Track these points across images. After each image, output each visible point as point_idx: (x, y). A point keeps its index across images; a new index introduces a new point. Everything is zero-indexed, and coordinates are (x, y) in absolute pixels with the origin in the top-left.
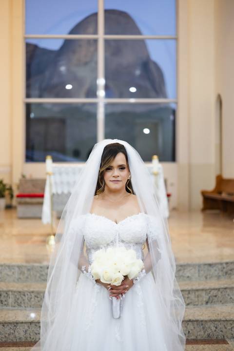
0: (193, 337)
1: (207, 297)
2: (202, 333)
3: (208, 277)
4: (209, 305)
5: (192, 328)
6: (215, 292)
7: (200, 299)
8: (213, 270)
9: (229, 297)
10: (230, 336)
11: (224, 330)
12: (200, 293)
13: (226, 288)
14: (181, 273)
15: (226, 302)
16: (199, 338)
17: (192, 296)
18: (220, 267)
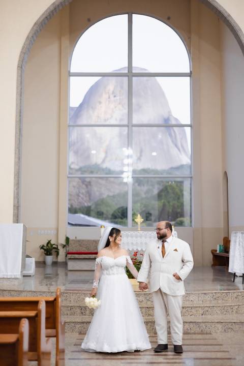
0: (193, 332)
1: (202, 311)
2: (198, 329)
3: (204, 301)
4: (203, 316)
5: (192, 326)
6: (207, 309)
7: (198, 312)
8: (207, 297)
9: (215, 312)
10: (214, 331)
11: (211, 328)
12: (198, 309)
13: (213, 306)
14: (187, 298)
15: (214, 315)
16: (196, 332)
17: (193, 310)
18: (211, 295)
